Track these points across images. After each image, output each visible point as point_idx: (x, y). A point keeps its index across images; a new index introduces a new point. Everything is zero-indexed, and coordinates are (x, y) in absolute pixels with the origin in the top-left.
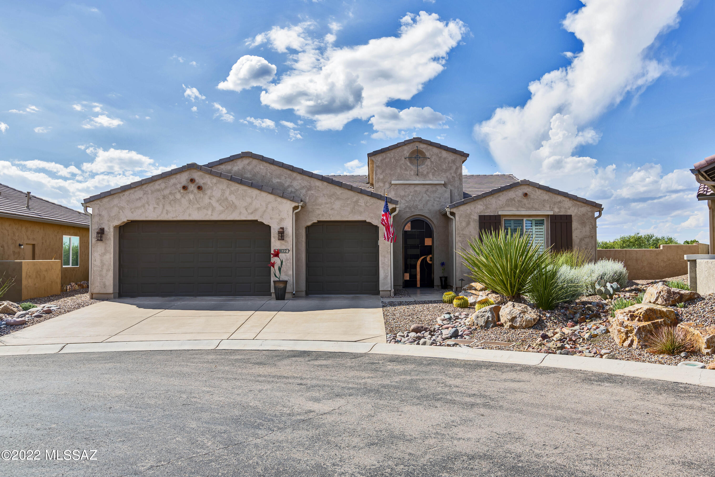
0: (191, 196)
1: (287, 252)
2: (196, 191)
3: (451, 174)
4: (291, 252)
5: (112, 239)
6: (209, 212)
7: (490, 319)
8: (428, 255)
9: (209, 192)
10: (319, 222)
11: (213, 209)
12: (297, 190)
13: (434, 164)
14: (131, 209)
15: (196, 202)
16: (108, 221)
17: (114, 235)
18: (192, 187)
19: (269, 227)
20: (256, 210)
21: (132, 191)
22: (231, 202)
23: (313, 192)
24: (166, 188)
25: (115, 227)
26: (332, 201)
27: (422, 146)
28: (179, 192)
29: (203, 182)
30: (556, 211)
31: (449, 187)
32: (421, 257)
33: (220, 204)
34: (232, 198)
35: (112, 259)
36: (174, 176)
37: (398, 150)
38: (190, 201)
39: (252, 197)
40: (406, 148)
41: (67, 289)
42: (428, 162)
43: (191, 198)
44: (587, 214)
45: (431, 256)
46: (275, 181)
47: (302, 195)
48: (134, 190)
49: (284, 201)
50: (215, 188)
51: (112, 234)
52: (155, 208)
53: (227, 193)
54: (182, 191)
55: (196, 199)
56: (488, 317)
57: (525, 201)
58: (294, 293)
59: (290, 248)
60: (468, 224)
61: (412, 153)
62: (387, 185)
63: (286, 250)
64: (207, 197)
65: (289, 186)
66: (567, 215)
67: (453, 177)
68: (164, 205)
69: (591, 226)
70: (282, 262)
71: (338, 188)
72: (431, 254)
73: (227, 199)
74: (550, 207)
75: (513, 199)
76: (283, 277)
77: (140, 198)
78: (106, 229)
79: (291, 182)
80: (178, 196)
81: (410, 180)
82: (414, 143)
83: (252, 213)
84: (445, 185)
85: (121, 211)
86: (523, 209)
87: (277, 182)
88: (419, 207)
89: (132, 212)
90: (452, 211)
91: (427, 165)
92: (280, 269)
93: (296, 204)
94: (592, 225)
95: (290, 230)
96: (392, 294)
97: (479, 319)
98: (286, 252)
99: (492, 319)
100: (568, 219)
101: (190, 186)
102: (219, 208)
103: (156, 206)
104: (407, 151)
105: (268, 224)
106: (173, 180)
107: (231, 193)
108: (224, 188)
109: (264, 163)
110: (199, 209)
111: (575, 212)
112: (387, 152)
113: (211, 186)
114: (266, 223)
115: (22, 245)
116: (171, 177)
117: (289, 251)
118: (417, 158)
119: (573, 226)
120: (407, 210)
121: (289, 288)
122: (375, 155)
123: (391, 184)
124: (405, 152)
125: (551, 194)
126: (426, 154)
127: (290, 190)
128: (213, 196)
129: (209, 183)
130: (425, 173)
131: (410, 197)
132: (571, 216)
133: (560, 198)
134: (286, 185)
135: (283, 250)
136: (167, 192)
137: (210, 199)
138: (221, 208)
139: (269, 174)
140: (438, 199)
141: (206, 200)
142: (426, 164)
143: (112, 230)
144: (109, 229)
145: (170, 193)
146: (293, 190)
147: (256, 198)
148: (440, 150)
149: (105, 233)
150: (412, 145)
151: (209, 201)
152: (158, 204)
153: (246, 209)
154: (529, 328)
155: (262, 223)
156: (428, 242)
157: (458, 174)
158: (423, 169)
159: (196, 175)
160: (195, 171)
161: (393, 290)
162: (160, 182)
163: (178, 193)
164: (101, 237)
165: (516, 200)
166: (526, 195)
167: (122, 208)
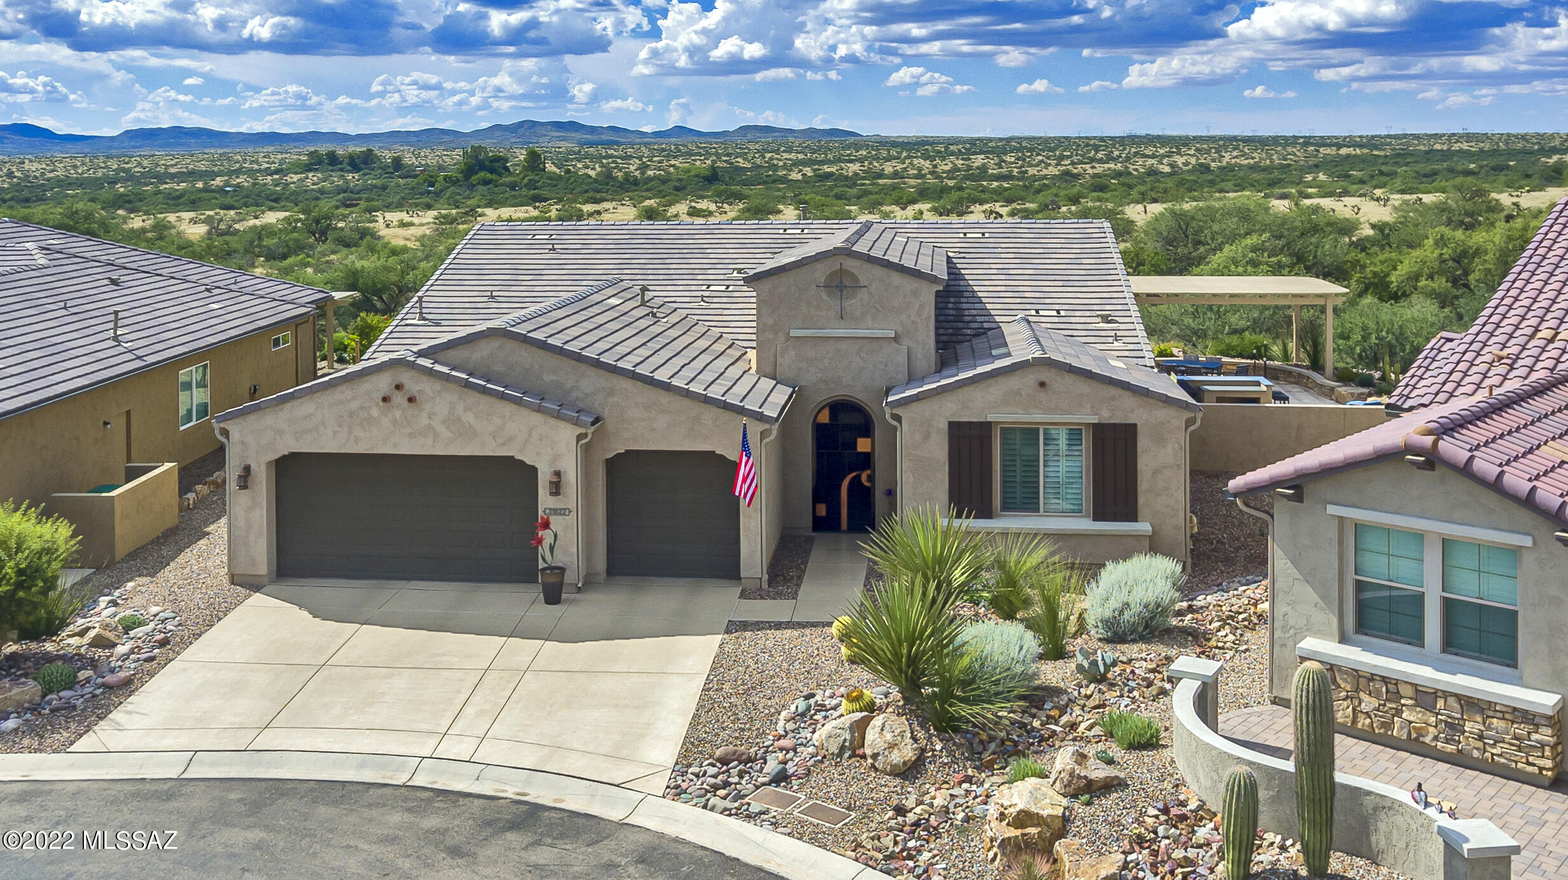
0: (398, 414)
1: (567, 513)
2: (405, 403)
3: (909, 316)
4: (574, 514)
5: (264, 484)
6: (430, 441)
7: (847, 744)
8: (864, 469)
9: (427, 407)
10: (627, 452)
11: (436, 435)
12: (587, 395)
13: (876, 297)
14: (295, 434)
15: (406, 424)
16: (258, 452)
17: (267, 477)
18: (399, 398)
19: (534, 470)
20: (510, 439)
21: (295, 403)
22: (467, 425)
23: (616, 400)
24: (353, 398)
25: (269, 464)
26: (652, 416)
27: (851, 264)
28: (377, 405)
29: (417, 388)
30: (1106, 415)
31: (906, 343)
32: (849, 474)
33: (448, 428)
34: (469, 417)
35: (265, 517)
36: (366, 378)
37: (804, 270)
38: (395, 422)
39: (504, 417)
40: (819, 266)
41: (189, 504)
42: (862, 294)
43: (398, 417)
44: (1168, 422)
45: (869, 472)
46: (549, 378)
47: (596, 405)
48: (299, 400)
49: (562, 424)
50: (438, 400)
51: (264, 475)
52: (335, 433)
53: (460, 408)
54: (381, 404)
55: (406, 419)
56: (845, 740)
57: (1041, 395)
58: (580, 585)
59: (572, 505)
60: (927, 436)
61: (832, 276)
62: (781, 337)
63: (565, 509)
64: (424, 415)
65: (572, 389)
66: (1126, 424)
67: (913, 322)
68: (350, 428)
69: (1176, 446)
70: (556, 536)
71: (663, 392)
72: (869, 468)
73: (459, 419)
74: (1093, 407)
75: (1018, 392)
76: (560, 559)
77: (310, 415)
78: (253, 466)
79: (577, 381)
80: (375, 412)
81: (827, 328)
82: (836, 257)
83: (504, 444)
84: (896, 339)
85: (277, 437)
86: (1037, 411)
87: (552, 381)
88: (844, 380)
89: (297, 439)
90: (894, 411)
91: (862, 300)
92: (552, 549)
93: (583, 431)
94: (1179, 443)
95: (571, 476)
96: (765, 586)
97: (832, 740)
98: (564, 514)
99: (850, 744)
100: (1130, 431)
101: (394, 396)
102: (445, 433)
103: (338, 429)
104: (821, 273)
105: (533, 464)
106: (366, 385)
107: (467, 409)
108: (454, 400)
109: (528, 346)
110: (410, 435)
111: (1144, 418)
112: (782, 275)
113: (431, 395)
114: (529, 461)
115: (109, 423)
116: (363, 379)
117: (570, 512)
118: (841, 288)
119: (1139, 445)
120: (822, 386)
121: (569, 578)
122: (758, 279)
123: (788, 337)
124: (817, 275)
125: (1094, 384)
126: (860, 278)
127: (574, 395)
128: (435, 414)
129: (428, 390)
130: (858, 313)
131: (826, 361)
132: (1135, 425)
133: (1113, 391)
134: (568, 386)
135: (561, 509)
136: (354, 405)
137: (430, 418)
138: (450, 435)
139: (536, 366)
140: (882, 367)
141: (424, 420)
142: (859, 296)
143: (263, 468)
144: (259, 466)
145: (362, 408)
146: (580, 395)
147: (510, 418)
148: (887, 271)
149: (252, 472)
150: (831, 259)
151: (427, 421)
152: (340, 426)
153: (494, 437)
154: (897, 775)
155: (522, 462)
156: (863, 445)
157: (923, 317)
158: (853, 304)
159: (406, 377)
160: (405, 368)
161: (766, 577)
162: (343, 388)
163: (374, 407)
164: (246, 482)
165: (1023, 393)
166: (1042, 384)
167: (280, 432)
